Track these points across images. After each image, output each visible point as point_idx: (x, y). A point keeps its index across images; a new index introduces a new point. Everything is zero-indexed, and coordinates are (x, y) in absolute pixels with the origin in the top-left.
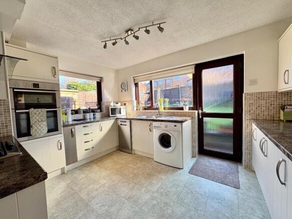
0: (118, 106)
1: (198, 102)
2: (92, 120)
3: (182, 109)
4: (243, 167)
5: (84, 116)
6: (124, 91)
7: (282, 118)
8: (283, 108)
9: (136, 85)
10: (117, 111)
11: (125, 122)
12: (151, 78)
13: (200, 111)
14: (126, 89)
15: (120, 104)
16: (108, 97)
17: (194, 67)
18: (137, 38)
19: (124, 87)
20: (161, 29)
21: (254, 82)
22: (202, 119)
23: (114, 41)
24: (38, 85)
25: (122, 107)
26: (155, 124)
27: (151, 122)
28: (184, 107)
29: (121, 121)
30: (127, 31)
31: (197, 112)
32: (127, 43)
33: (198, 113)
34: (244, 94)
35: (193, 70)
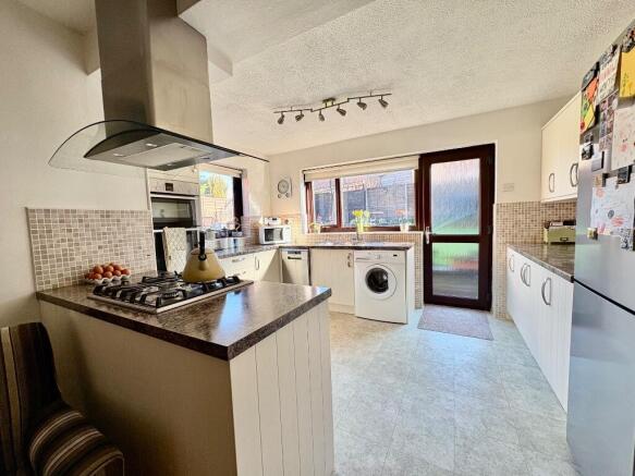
0: (277, 225)
1: (423, 216)
2: (233, 251)
3: (398, 229)
4: (494, 315)
5: (219, 243)
6: (284, 195)
7: (546, 240)
8: (547, 226)
9: (308, 185)
10: (276, 233)
11: (299, 253)
12: (337, 175)
13: (428, 233)
14: (289, 191)
15: (279, 221)
16: (255, 207)
17: (418, 157)
18: (343, 113)
19: (284, 188)
20: (384, 104)
21: (509, 188)
22: (430, 245)
23: (299, 113)
24: (171, 185)
25: (285, 227)
26: (357, 254)
27: (351, 251)
28: (401, 225)
29: (289, 252)
30: (326, 101)
31: (422, 233)
32: (322, 118)
33: (425, 237)
34: (495, 206)
35: (416, 165)
